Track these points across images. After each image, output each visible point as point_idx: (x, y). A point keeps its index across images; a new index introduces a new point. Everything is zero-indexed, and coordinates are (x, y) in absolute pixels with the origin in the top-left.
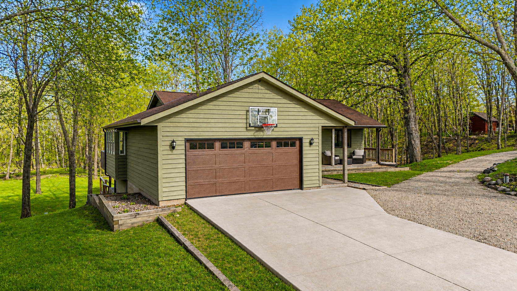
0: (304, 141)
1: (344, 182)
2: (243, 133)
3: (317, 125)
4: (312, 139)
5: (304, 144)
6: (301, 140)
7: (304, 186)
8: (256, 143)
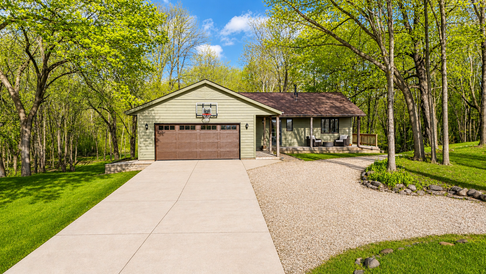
0: (241, 125)
1: (276, 156)
2: (194, 120)
3: (253, 114)
4: (247, 125)
5: (241, 128)
6: (239, 124)
7: (241, 157)
8: (204, 126)
